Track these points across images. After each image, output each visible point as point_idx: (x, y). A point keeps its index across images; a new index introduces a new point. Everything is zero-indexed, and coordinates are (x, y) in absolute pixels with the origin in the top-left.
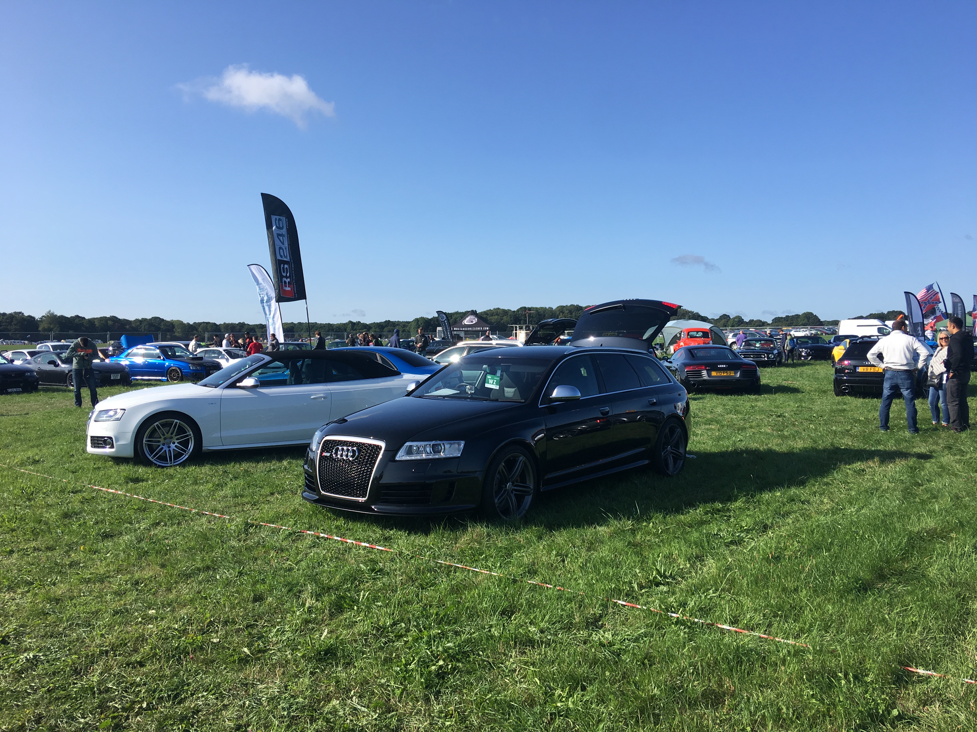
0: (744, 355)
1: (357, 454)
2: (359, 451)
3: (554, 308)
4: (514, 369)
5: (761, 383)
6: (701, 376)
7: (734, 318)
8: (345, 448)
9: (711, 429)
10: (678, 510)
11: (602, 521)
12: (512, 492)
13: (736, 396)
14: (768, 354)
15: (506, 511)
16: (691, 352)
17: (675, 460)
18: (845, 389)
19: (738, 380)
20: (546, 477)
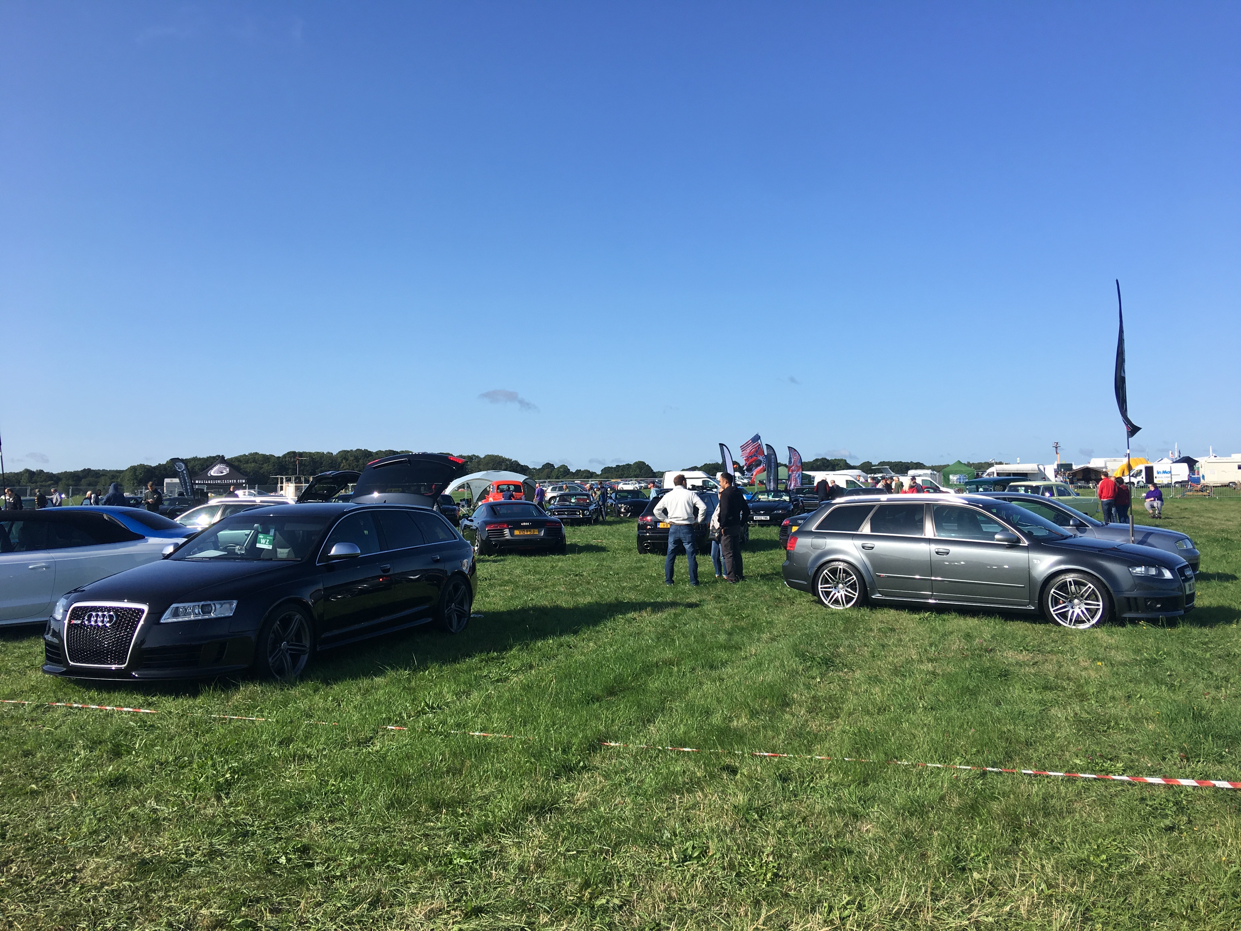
0: (558, 512)
1: (115, 619)
2: (117, 616)
3: (335, 453)
4: (288, 527)
5: (568, 543)
6: (503, 535)
7: (559, 468)
8: (100, 613)
9: (506, 590)
10: (455, 660)
11: (379, 672)
12: (287, 652)
13: (537, 558)
14: (583, 510)
15: (281, 672)
16: (492, 508)
17: (460, 618)
18: (647, 546)
19: (542, 539)
20: (323, 636)
